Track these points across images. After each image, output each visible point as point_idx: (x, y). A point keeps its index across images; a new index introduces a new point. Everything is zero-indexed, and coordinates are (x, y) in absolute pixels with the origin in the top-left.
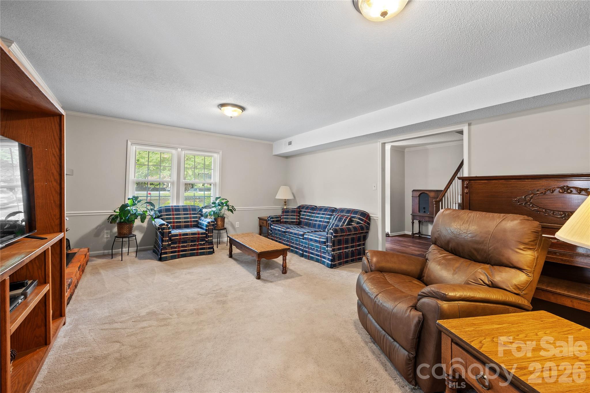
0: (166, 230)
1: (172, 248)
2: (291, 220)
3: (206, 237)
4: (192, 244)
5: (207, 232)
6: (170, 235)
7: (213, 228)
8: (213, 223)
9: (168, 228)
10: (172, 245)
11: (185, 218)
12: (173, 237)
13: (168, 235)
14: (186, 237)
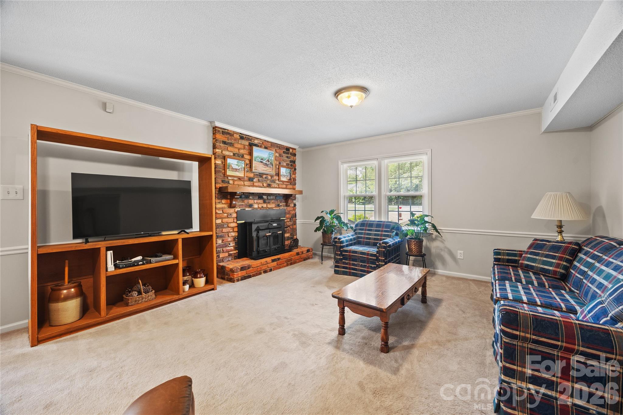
0: (338, 244)
1: (344, 263)
2: (542, 266)
3: (376, 260)
4: (362, 265)
5: (378, 255)
6: (341, 249)
7: (384, 251)
8: (384, 245)
9: (339, 242)
10: (343, 261)
11: (375, 235)
12: (343, 252)
13: (340, 249)
14: (355, 255)
